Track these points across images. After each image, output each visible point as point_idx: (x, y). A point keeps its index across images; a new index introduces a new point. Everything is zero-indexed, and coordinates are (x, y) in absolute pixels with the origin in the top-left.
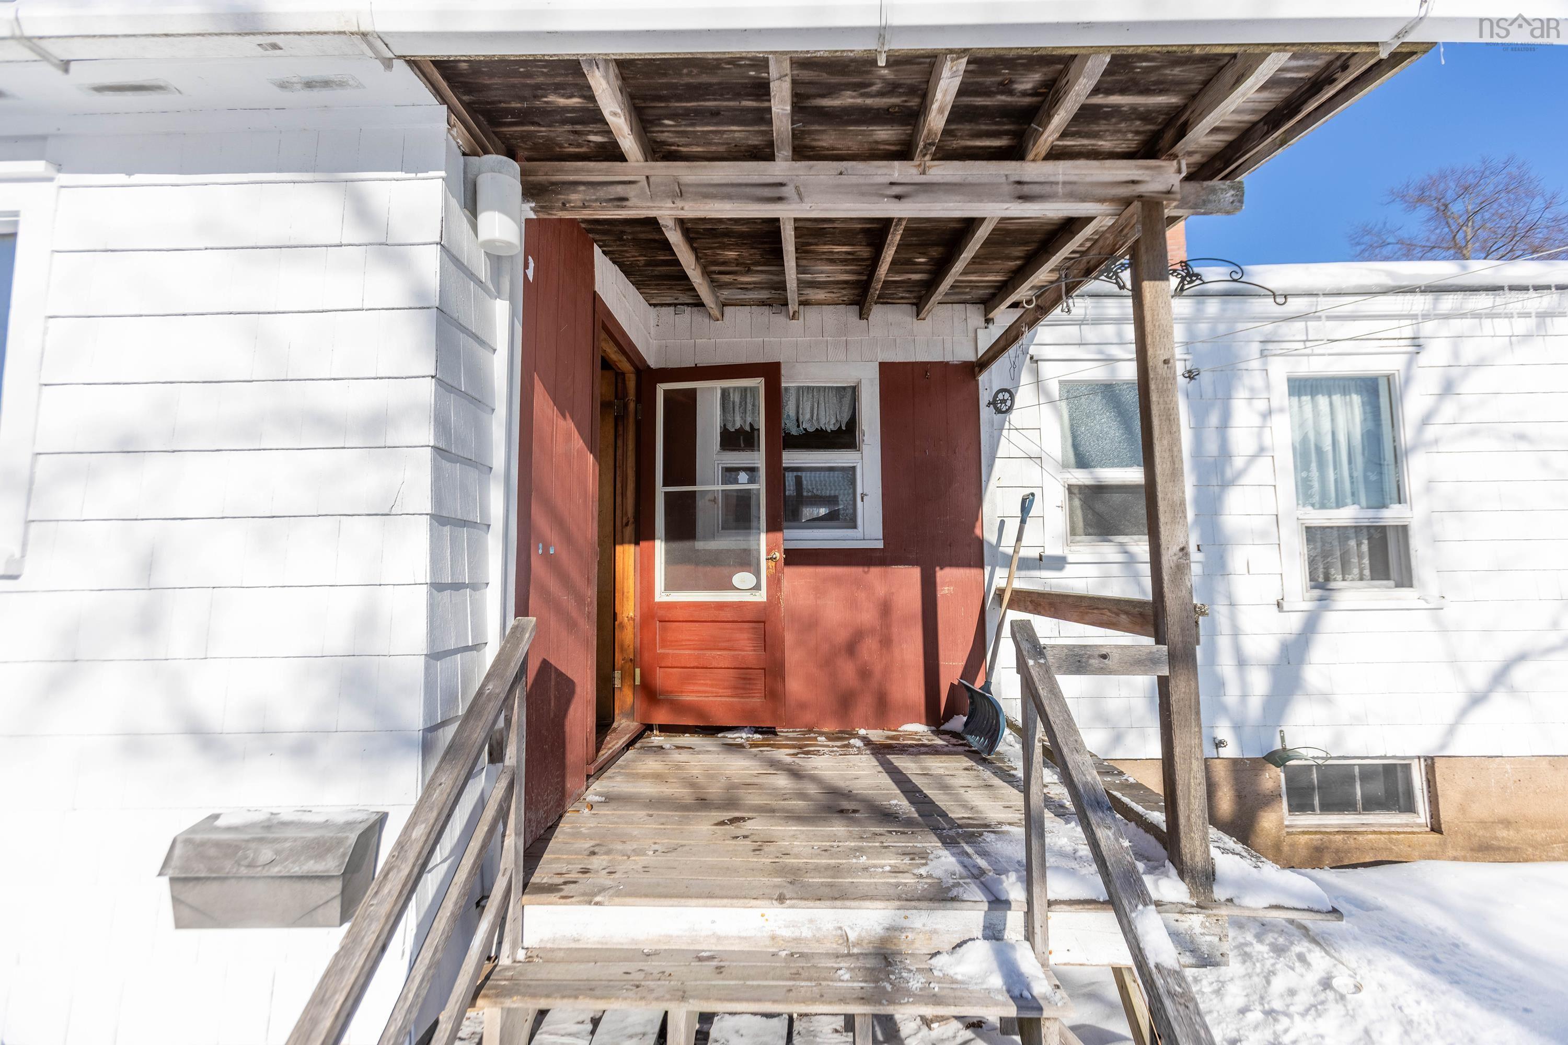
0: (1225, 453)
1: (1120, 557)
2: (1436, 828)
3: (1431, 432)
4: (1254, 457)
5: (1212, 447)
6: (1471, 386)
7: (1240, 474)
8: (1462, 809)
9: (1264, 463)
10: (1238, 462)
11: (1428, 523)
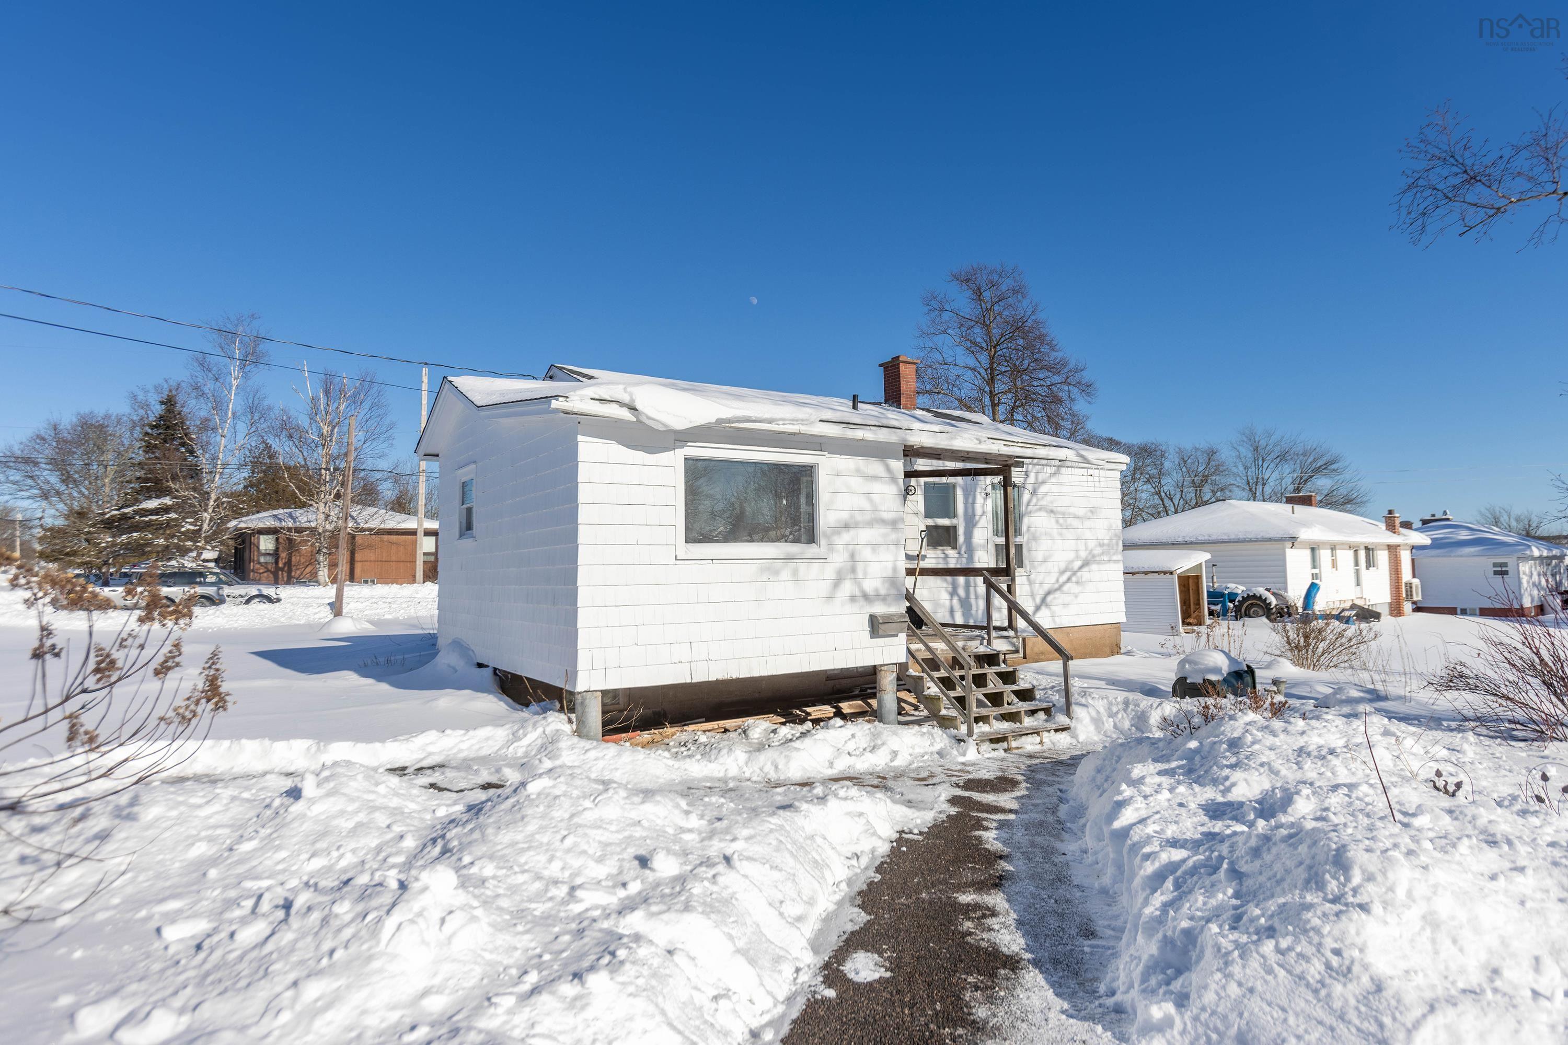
0: (974, 514)
1: (943, 556)
2: (1025, 657)
3: (1030, 508)
4: (981, 516)
5: (970, 511)
6: (1043, 489)
7: (977, 523)
8: (1032, 649)
9: (984, 518)
10: (977, 518)
11: (1028, 543)
